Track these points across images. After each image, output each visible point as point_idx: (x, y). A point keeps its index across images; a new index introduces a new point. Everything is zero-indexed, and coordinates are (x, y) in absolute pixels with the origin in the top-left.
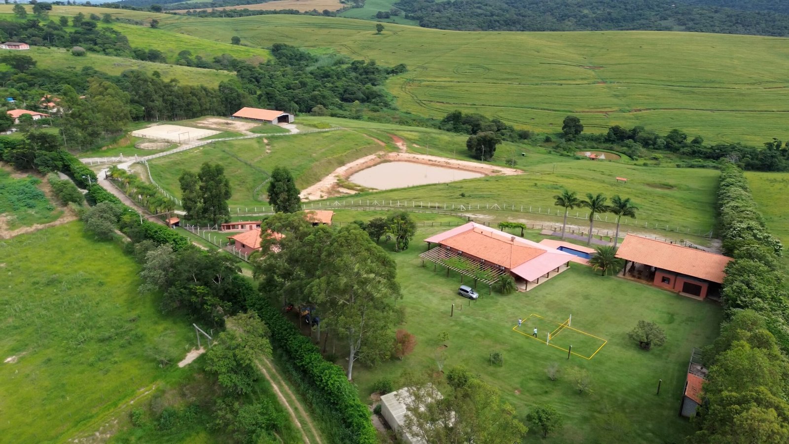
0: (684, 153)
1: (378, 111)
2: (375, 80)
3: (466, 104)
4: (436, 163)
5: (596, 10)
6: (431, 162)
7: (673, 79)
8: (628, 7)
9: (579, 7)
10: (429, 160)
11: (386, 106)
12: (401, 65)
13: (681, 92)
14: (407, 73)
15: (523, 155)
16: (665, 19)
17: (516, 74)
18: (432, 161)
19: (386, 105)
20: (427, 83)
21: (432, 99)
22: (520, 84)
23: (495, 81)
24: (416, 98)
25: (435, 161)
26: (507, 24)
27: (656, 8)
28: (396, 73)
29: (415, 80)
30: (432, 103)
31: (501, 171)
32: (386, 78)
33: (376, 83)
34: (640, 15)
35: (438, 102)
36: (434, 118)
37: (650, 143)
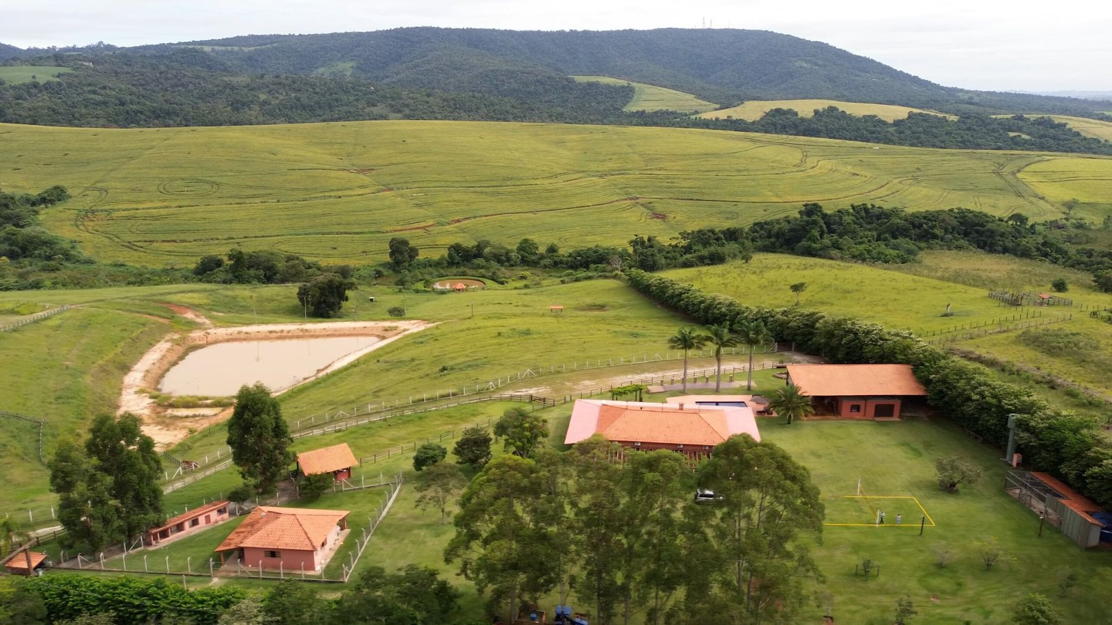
0: (545, 266)
1: (58, 269)
2: (18, 217)
3: (217, 239)
4: (285, 334)
5: (277, 95)
6: (274, 335)
7: (468, 178)
8: (318, 90)
9: (252, 90)
10: (271, 332)
11: (67, 260)
12: (56, 188)
13: (486, 193)
14: (70, 200)
15: (372, 300)
16: (374, 105)
17: (264, 188)
18: (275, 332)
19: (68, 257)
20: (125, 213)
21: (151, 237)
22: (279, 201)
23: (239, 201)
24: (116, 239)
25: (282, 331)
26: (157, 117)
27: (352, 92)
28: (52, 202)
29: (97, 211)
30: (155, 244)
31: (397, 327)
32: (37, 213)
33: (21, 223)
34: (337, 100)
35: (164, 241)
36: (176, 267)
37: (503, 258)
